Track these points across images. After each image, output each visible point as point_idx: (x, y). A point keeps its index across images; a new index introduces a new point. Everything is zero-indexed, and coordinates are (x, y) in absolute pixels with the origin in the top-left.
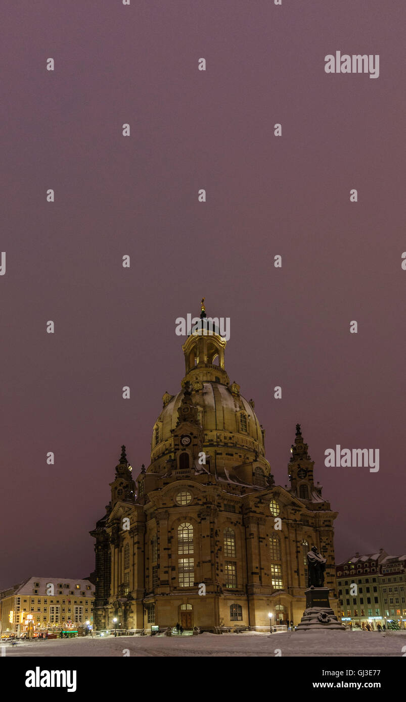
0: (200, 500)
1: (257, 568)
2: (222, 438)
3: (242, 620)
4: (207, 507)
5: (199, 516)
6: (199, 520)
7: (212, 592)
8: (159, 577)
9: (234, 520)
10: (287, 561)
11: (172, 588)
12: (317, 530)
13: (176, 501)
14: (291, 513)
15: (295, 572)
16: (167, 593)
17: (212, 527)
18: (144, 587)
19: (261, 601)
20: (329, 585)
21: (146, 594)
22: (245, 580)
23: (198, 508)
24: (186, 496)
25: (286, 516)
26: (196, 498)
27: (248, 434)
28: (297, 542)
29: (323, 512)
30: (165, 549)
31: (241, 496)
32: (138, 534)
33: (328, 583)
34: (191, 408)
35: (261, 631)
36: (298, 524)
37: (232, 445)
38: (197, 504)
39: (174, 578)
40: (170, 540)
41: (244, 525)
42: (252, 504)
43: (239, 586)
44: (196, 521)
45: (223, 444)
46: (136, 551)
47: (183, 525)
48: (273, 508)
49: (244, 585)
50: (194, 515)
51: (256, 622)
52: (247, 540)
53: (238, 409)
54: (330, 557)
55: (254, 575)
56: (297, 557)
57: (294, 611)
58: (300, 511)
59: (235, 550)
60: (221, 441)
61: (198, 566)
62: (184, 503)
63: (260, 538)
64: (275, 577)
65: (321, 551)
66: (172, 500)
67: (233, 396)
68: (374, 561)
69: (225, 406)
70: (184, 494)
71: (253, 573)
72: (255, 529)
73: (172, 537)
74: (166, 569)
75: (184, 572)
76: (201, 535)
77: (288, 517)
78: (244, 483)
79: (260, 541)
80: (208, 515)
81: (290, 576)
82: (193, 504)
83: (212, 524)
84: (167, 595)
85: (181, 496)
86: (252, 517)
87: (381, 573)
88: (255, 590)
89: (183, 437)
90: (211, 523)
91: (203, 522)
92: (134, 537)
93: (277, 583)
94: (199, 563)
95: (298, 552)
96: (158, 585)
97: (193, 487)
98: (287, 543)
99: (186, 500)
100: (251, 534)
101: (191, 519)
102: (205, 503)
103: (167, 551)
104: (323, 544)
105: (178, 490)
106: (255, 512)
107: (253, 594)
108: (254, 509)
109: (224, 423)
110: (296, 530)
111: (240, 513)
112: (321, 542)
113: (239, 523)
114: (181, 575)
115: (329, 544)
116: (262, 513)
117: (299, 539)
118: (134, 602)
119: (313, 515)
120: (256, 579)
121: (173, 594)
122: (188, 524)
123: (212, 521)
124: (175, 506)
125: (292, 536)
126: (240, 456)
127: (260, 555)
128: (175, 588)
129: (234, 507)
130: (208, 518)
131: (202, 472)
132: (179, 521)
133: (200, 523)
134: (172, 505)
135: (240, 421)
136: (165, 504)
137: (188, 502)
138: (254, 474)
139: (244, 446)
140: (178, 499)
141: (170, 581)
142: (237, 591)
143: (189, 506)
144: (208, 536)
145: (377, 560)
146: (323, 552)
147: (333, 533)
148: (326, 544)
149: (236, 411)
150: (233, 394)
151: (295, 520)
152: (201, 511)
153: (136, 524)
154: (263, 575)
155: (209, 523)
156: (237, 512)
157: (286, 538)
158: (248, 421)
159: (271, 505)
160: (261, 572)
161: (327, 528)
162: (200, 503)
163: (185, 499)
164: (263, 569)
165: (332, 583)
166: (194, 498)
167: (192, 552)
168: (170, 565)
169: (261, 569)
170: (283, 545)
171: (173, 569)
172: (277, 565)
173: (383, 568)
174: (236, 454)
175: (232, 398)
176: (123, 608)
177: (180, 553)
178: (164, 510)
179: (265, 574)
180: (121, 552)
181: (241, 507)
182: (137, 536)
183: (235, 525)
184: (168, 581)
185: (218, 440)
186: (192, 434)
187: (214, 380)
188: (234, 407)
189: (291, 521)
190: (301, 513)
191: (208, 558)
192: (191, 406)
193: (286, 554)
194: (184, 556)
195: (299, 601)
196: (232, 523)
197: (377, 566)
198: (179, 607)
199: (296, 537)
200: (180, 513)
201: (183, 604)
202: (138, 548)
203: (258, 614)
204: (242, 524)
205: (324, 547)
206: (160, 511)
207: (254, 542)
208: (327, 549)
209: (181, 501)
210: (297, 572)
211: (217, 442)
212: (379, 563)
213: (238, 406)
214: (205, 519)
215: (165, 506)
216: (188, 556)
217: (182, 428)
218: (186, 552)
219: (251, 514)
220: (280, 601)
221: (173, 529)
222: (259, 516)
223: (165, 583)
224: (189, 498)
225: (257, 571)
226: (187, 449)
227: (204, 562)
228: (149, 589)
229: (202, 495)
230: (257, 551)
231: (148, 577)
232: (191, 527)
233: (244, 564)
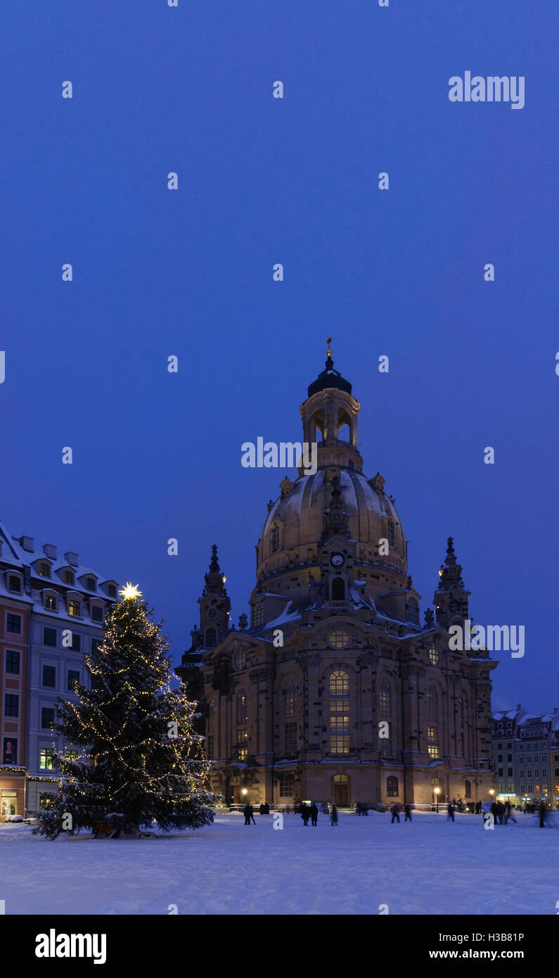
0: (360, 642)
1: (416, 731)
2: (367, 553)
3: (398, 796)
4: (370, 652)
5: (358, 663)
6: (357, 669)
7: (375, 761)
8: (306, 739)
9: (391, 669)
10: (444, 723)
11: (324, 754)
12: (472, 683)
13: (330, 642)
14: (450, 661)
15: (452, 736)
16: (318, 760)
17: (374, 678)
18: (273, 750)
19: (419, 773)
20: (484, 754)
21: (275, 760)
22: (400, 746)
23: (358, 653)
24: (343, 636)
25: (444, 666)
26: (356, 640)
27: (396, 548)
28: (454, 698)
29: (481, 660)
30: (315, 704)
31: (401, 638)
32: (266, 680)
33: (482, 751)
34: (343, 515)
35: (420, 809)
36: (457, 676)
37: (378, 564)
38: (356, 648)
39: (324, 742)
40: (320, 691)
41: (400, 676)
42: (412, 649)
43: (395, 754)
44: (354, 669)
45: (368, 562)
46: (262, 701)
47: (336, 673)
48: (432, 654)
49: (400, 752)
50: (352, 662)
51: (415, 798)
52: (405, 696)
53: (384, 514)
54: (487, 719)
55: (413, 741)
56: (455, 718)
57: (450, 786)
58: (459, 658)
59: (391, 707)
60: (365, 557)
61: (355, 727)
62: (339, 645)
63: (418, 693)
64: (432, 744)
65: (476, 711)
66: (324, 640)
67: (378, 494)
68: (511, 720)
69: (370, 509)
70: (339, 633)
71: (412, 738)
72: (415, 682)
73: (323, 689)
74: (316, 730)
75: (336, 734)
76: (361, 688)
77: (447, 666)
78: (394, 618)
79: (419, 698)
80: (370, 663)
81: (446, 742)
82: (351, 647)
83: (374, 675)
84: (319, 762)
85: (336, 636)
86: (413, 666)
87: (518, 738)
88: (415, 759)
89: (333, 554)
90: (373, 673)
91: (363, 670)
92: (258, 683)
93: (433, 750)
94: (357, 723)
95: (455, 711)
96: (306, 750)
97: (353, 625)
98: (445, 699)
99: (343, 642)
100: (410, 688)
101: (347, 666)
102: (366, 648)
103: (317, 706)
104: (479, 702)
105: (332, 628)
106: (415, 659)
107: (411, 764)
108: (415, 655)
109: (369, 533)
110: (454, 684)
111: (397, 660)
112: (476, 699)
113: (396, 673)
114: (333, 738)
115: (485, 702)
116: (421, 661)
117: (457, 695)
118: (262, 769)
119: (470, 664)
120: (415, 745)
121: (326, 762)
122: (342, 673)
123: (374, 670)
124: (329, 648)
125: (451, 691)
126: (387, 580)
127: (419, 714)
128: (327, 754)
129: (391, 651)
130: (369, 666)
131: (361, 606)
132: (332, 668)
133: (359, 672)
134: (324, 647)
135: (387, 530)
136: (315, 645)
137: (345, 644)
138: (407, 607)
139: (390, 566)
140: (332, 639)
141: (321, 746)
142: (393, 760)
143: (346, 649)
144: (369, 690)
145: (515, 720)
146: (480, 711)
147: (491, 688)
148: (483, 702)
149: (383, 517)
150: (377, 491)
151: (454, 671)
152: (362, 657)
153: (264, 666)
154: (421, 740)
155: (371, 672)
156: (394, 658)
157: (444, 693)
158: (395, 531)
159: (430, 651)
160: (419, 736)
161: (484, 682)
162: (360, 646)
163: (339, 641)
164: (422, 733)
165: (487, 751)
166: (353, 640)
167: (346, 709)
168: (321, 725)
169: (420, 732)
170: (440, 702)
171: (324, 729)
172: (433, 728)
173: (522, 730)
174: (383, 576)
175: (377, 497)
176: (243, 776)
177: (333, 709)
178: (315, 652)
179: (424, 739)
180: (231, 700)
181: (398, 653)
182: (264, 682)
183: (391, 675)
184: (318, 745)
185: (362, 555)
186: (345, 551)
187: (347, 465)
188: (380, 510)
189: (450, 673)
190: (460, 661)
191: (369, 719)
192: (344, 513)
193: (444, 714)
194: (337, 714)
195: (456, 773)
196: (388, 672)
197: (514, 728)
198: (332, 778)
199: (454, 692)
200: (334, 658)
201: (336, 775)
202: (266, 698)
203: (418, 790)
204: (398, 673)
205: (480, 705)
206: (309, 654)
207: (414, 697)
208: (483, 708)
209: (336, 642)
210: (454, 737)
211: (360, 558)
212: (517, 724)
213: (384, 508)
214: (366, 668)
215: (316, 648)
216: (342, 714)
217: (332, 542)
218: (340, 709)
219: (412, 663)
220: (437, 773)
221: (324, 678)
222: (419, 665)
223: (315, 748)
224: (346, 638)
225: (415, 735)
226: (342, 574)
227: (363, 723)
228: (279, 752)
229: (363, 636)
230: (416, 711)
231: (277, 737)
232: (346, 677)
233: (400, 724)
